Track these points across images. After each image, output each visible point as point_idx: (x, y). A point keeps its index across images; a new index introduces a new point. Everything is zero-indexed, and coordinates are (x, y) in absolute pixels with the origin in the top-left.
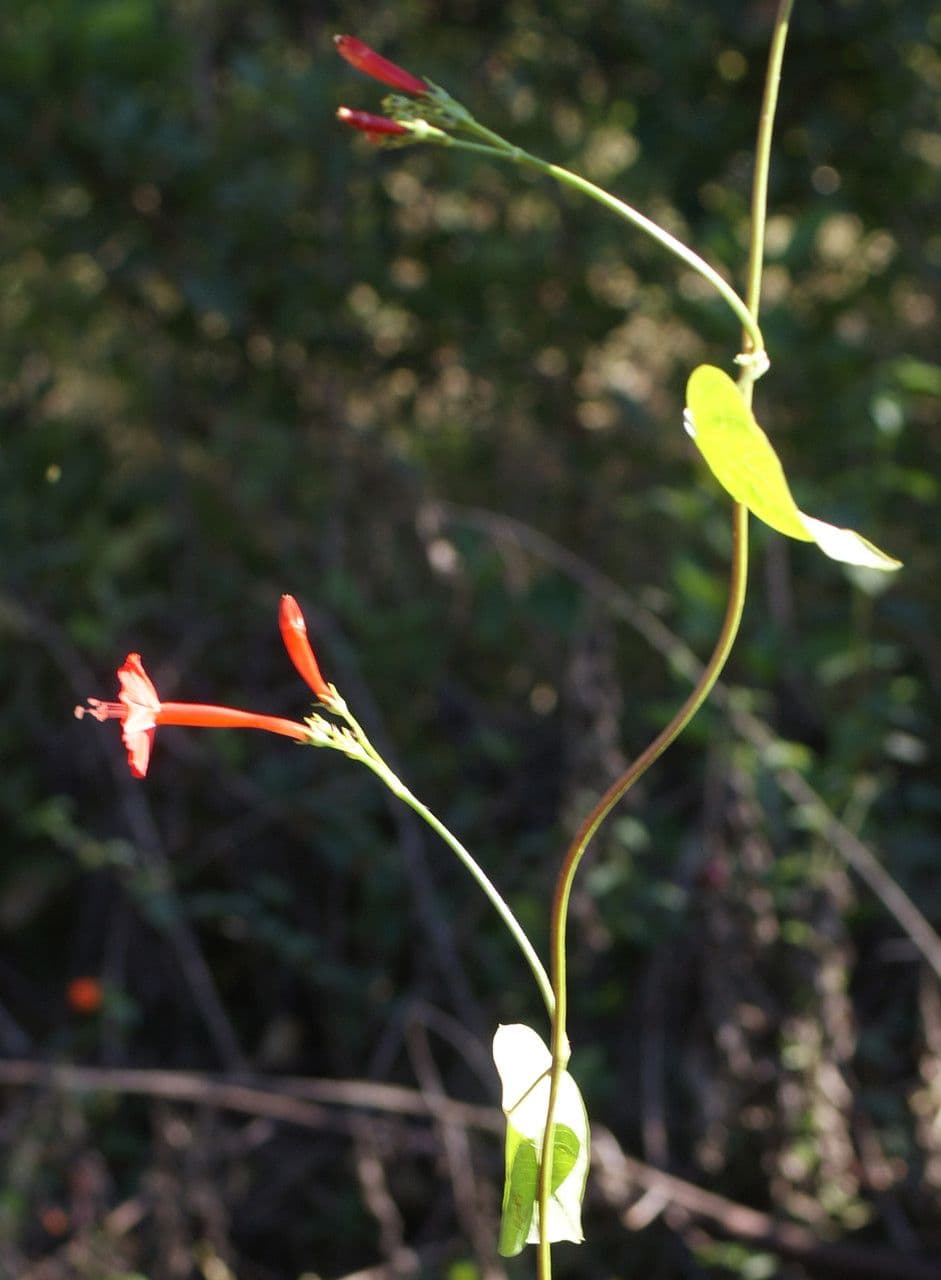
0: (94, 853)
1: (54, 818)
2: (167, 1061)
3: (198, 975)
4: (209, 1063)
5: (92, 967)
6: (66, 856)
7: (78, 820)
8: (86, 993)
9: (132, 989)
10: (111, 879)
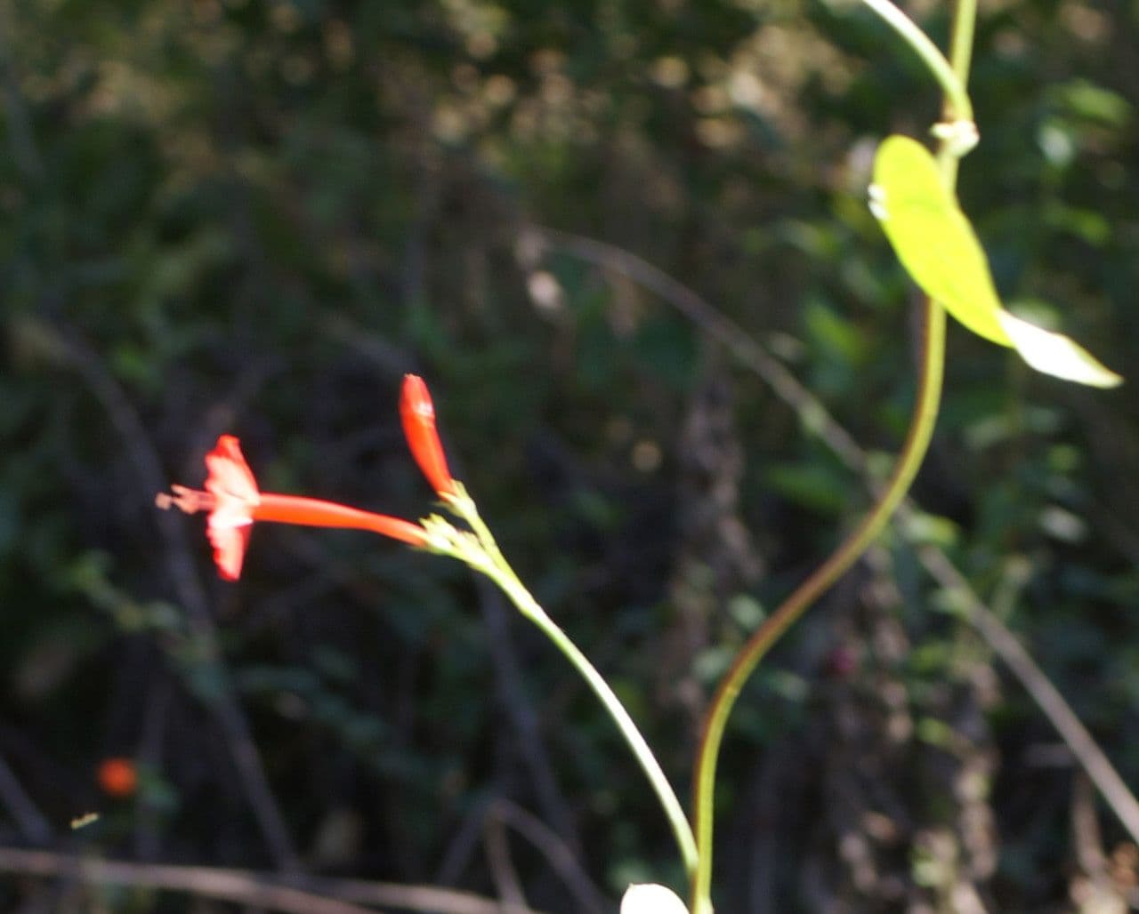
0: (131, 616)
1: (89, 575)
2: (209, 858)
3: (246, 756)
4: (258, 860)
5: (126, 746)
6: (102, 617)
7: (114, 578)
8: (119, 776)
9: (171, 773)
10: (152, 644)
